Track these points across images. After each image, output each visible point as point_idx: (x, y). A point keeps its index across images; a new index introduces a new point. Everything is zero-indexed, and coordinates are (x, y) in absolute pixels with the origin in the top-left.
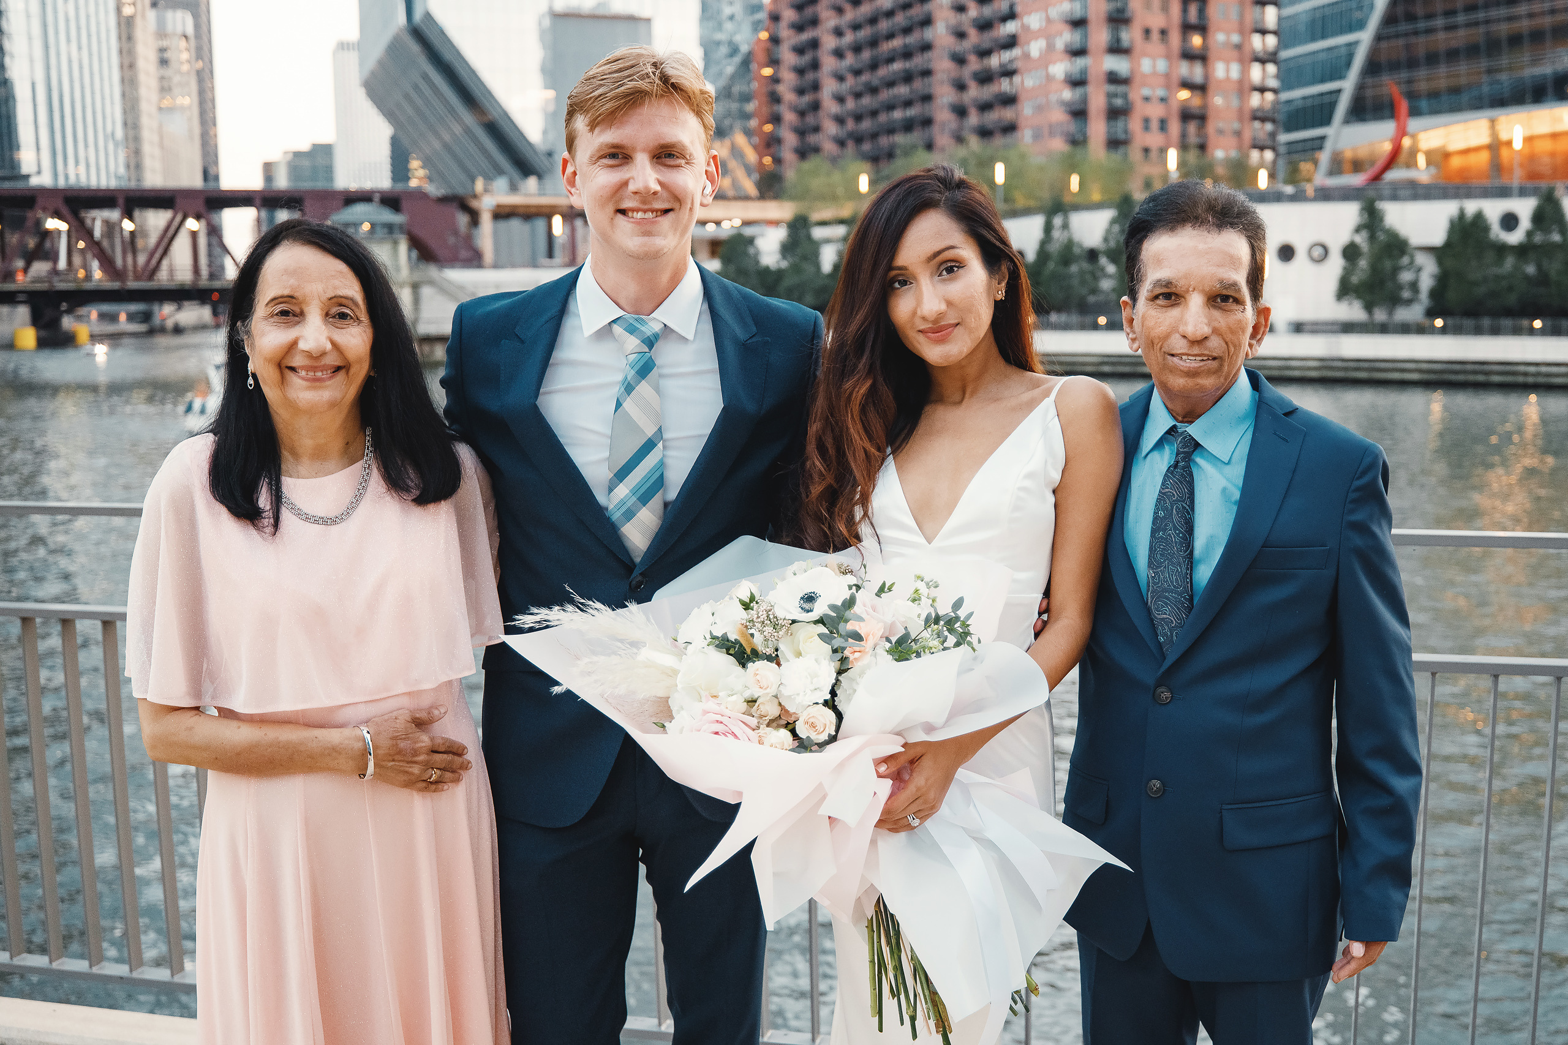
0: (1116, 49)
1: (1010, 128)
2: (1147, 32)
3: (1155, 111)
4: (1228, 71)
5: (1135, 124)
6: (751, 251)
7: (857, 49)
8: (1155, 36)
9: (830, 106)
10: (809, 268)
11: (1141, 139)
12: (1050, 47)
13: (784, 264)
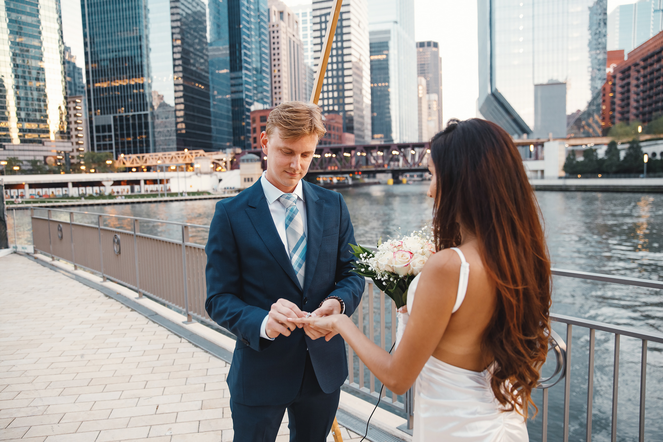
6: (595, 154)
7: (644, 84)
9: (634, 104)
10: (615, 158)
13: (606, 158)
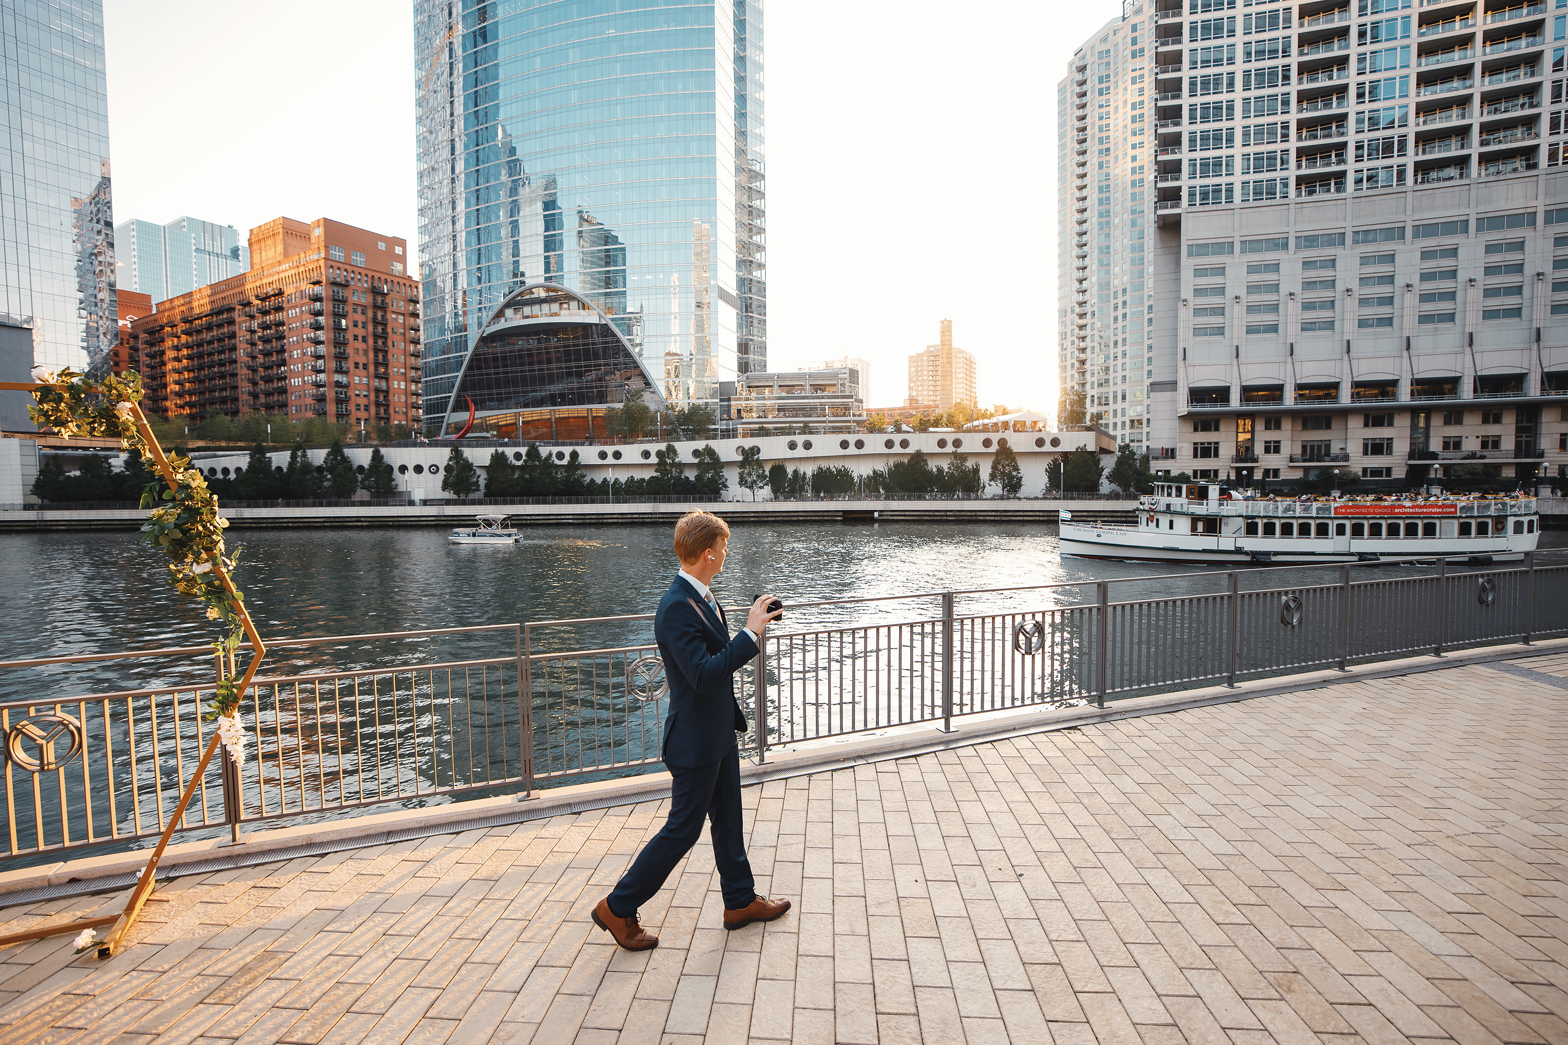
0: (339, 371)
1: (284, 405)
2: (357, 365)
3: (363, 401)
4: (399, 385)
5: (352, 407)
6: (105, 465)
7: (189, 358)
8: (361, 366)
11: (355, 414)
12: (303, 367)
13: (127, 473)
